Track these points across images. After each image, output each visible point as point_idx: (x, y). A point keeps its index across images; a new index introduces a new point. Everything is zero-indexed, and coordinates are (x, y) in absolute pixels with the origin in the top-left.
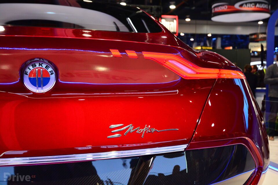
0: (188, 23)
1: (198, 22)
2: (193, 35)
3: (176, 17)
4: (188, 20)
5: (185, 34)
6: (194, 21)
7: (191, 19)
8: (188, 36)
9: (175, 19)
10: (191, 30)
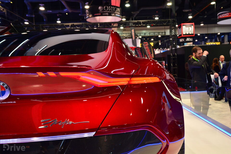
0: (202, 27)
1: (209, 25)
2: (207, 35)
3: (193, 24)
4: (202, 25)
5: (200, 34)
6: (206, 25)
7: (204, 24)
8: (203, 36)
9: (193, 25)
10: (204, 32)
